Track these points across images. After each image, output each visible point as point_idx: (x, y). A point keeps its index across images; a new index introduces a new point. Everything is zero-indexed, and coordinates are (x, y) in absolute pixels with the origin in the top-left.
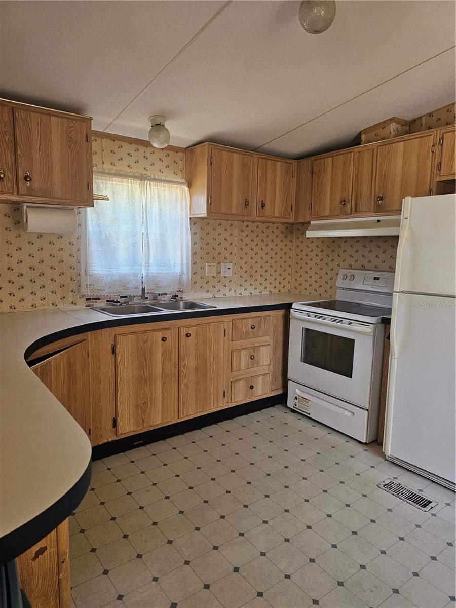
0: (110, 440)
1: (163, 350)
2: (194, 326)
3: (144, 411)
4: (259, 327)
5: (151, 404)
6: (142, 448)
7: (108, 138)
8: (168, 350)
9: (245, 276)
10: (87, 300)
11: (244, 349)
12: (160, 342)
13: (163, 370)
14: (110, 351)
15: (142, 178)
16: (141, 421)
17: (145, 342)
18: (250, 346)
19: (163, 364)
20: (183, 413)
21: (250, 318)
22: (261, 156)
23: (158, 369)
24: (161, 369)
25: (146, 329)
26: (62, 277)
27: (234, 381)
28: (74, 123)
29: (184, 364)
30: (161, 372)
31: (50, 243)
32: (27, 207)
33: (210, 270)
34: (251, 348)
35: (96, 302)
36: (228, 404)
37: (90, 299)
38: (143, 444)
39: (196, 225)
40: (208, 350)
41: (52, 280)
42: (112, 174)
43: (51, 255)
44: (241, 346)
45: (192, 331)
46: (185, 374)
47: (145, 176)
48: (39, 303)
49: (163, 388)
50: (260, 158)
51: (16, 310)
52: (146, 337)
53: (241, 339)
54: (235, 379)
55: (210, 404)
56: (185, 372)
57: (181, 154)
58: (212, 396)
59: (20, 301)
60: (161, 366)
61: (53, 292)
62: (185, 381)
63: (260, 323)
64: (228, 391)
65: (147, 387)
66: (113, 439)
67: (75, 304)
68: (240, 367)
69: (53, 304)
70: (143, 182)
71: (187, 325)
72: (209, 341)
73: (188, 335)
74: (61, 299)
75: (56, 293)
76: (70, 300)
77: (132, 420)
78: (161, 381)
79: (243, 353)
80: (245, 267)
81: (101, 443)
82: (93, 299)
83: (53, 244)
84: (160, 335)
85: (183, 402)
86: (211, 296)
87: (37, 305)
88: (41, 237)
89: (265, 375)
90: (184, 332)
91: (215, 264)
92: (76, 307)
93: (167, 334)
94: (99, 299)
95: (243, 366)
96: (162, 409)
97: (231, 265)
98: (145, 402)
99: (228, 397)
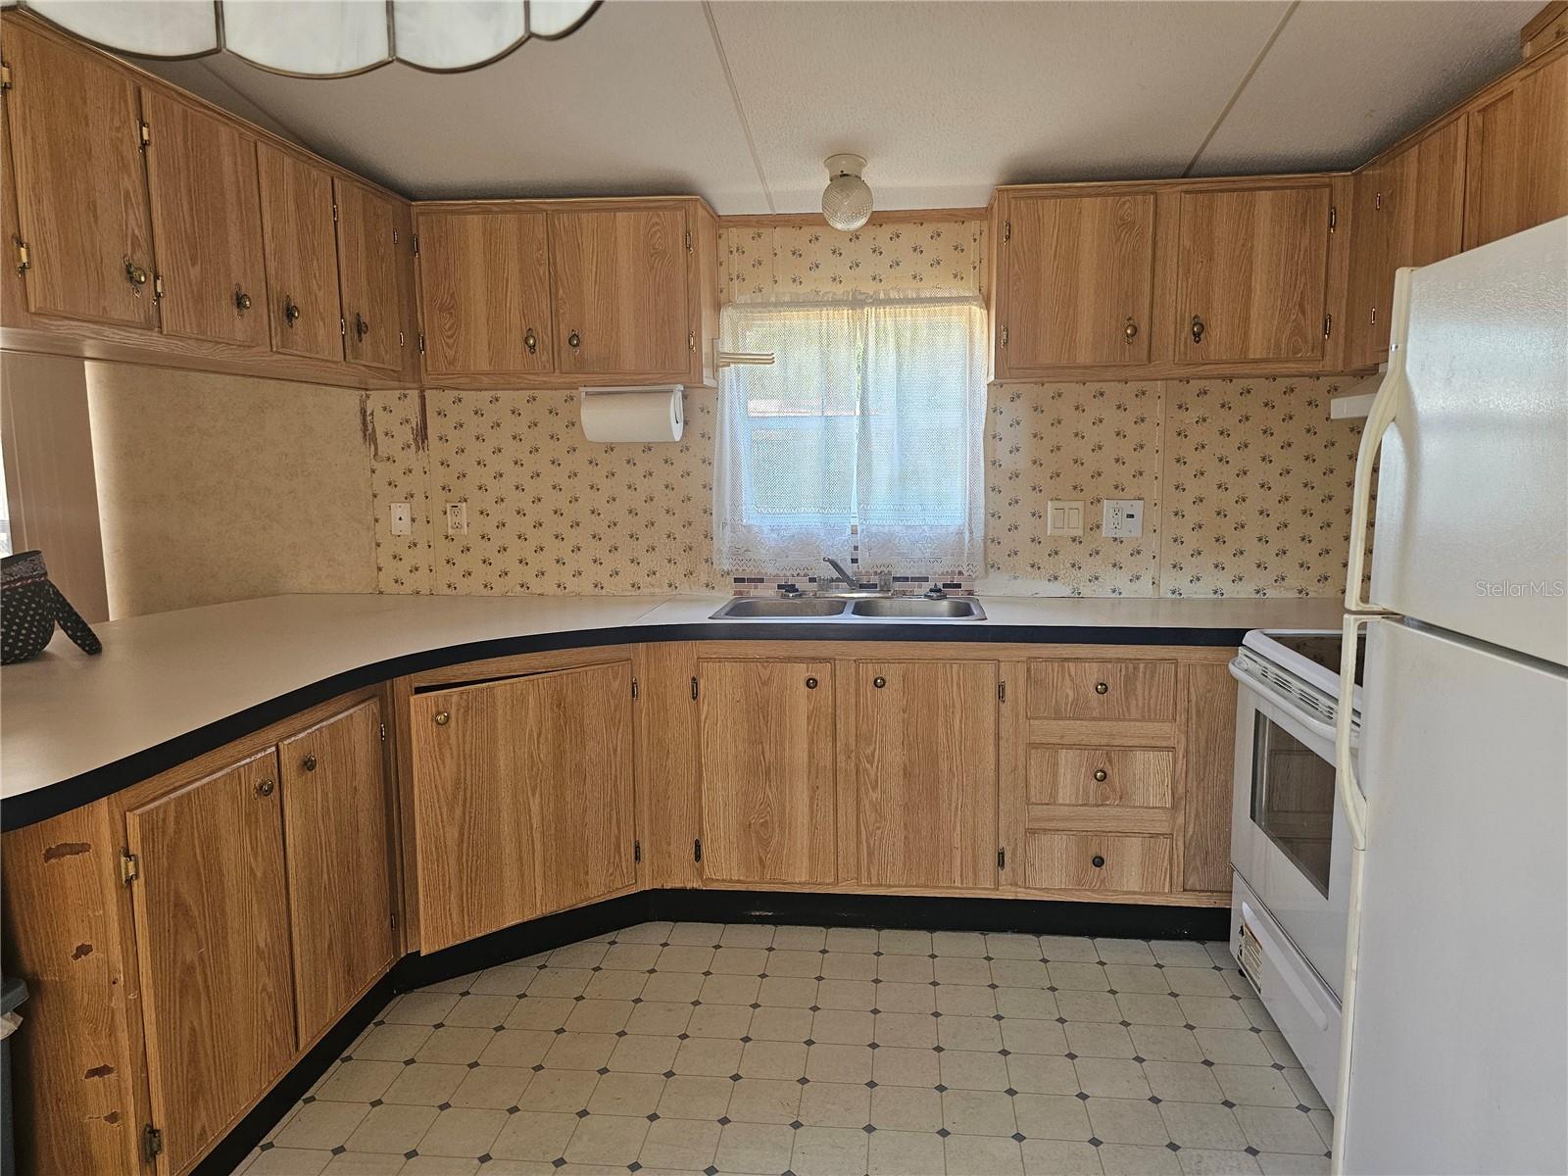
0: (689, 886)
1: (811, 707)
2: (900, 661)
3: (765, 843)
4: (1129, 692)
5: (782, 828)
6: (770, 928)
7: (788, 226)
8: (823, 709)
9: (1192, 540)
10: (737, 580)
11: (1070, 747)
12: (805, 689)
13: (811, 755)
14: (688, 693)
15: (856, 302)
16: (757, 864)
17: (764, 684)
18: (1095, 741)
19: (811, 742)
20: (869, 873)
21: (1091, 660)
22: (1191, 187)
23: (800, 753)
24: (806, 754)
25: (772, 654)
26: (688, 532)
27: (1032, 832)
28: (659, 216)
29: (869, 751)
30: (806, 760)
31: (666, 462)
32: (586, 393)
33: (1061, 519)
34: (1097, 748)
35: (756, 588)
36: (1013, 889)
37: (742, 580)
38: (776, 921)
39: (1018, 402)
40: (941, 731)
41: (669, 537)
42: (783, 304)
43: (667, 487)
44: (1062, 737)
45: (892, 674)
46: (873, 777)
47: (863, 297)
48: (644, 580)
49: (812, 799)
50: (1186, 192)
51: (604, 592)
52: (768, 672)
53: (1058, 716)
54: (1037, 825)
55: (950, 872)
56: (872, 773)
57: (973, 226)
58: (957, 854)
59: (611, 576)
60: (806, 746)
61: (670, 561)
62: (874, 796)
63: (1129, 681)
64: (1014, 854)
65: (770, 786)
66: (695, 885)
67: (713, 588)
68: (1054, 795)
69: (670, 586)
70: (859, 311)
71: (880, 656)
72: (945, 707)
73: (879, 684)
74: (685, 575)
75: (675, 563)
76: (704, 579)
77: (735, 856)
78: (806, 780)
79: (1065, 757)
80: (1193, 515)
81: (668, 886)
82: (751, 580)
83: (672, 464)
84: (802, 672)
85: (868, 847)
86: (1067, 592)
87: (641, 585)
88: (650, 449)
89: (1152, 836)
90: (870, 672)
91: (1079, 505)
92: (715, 593)
93: (822, 673)
94: (761, 580)
95: (1065, 794)
96: (811, 848)
97: (1137, 508)
98: (766, 821)
99: (1013, 870)
